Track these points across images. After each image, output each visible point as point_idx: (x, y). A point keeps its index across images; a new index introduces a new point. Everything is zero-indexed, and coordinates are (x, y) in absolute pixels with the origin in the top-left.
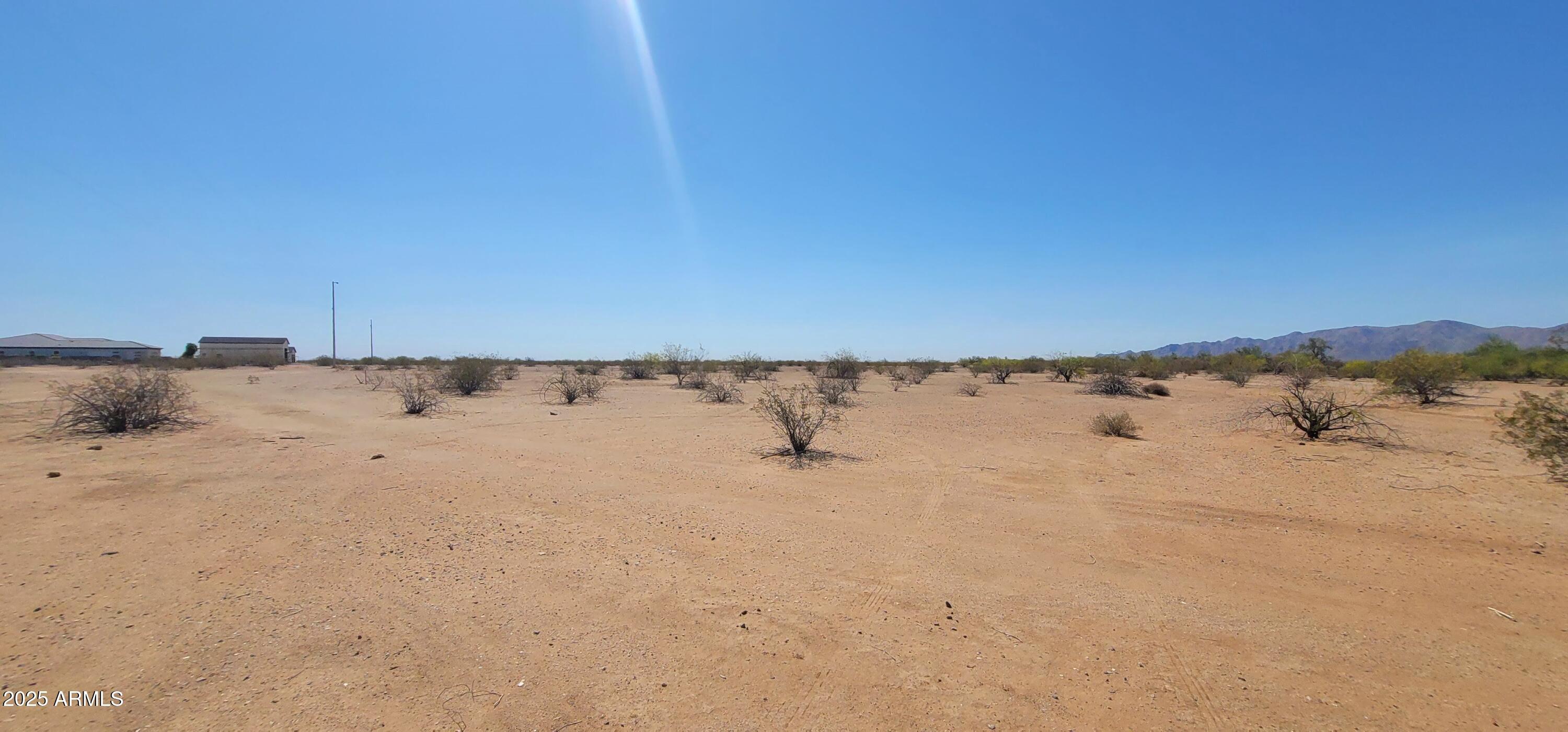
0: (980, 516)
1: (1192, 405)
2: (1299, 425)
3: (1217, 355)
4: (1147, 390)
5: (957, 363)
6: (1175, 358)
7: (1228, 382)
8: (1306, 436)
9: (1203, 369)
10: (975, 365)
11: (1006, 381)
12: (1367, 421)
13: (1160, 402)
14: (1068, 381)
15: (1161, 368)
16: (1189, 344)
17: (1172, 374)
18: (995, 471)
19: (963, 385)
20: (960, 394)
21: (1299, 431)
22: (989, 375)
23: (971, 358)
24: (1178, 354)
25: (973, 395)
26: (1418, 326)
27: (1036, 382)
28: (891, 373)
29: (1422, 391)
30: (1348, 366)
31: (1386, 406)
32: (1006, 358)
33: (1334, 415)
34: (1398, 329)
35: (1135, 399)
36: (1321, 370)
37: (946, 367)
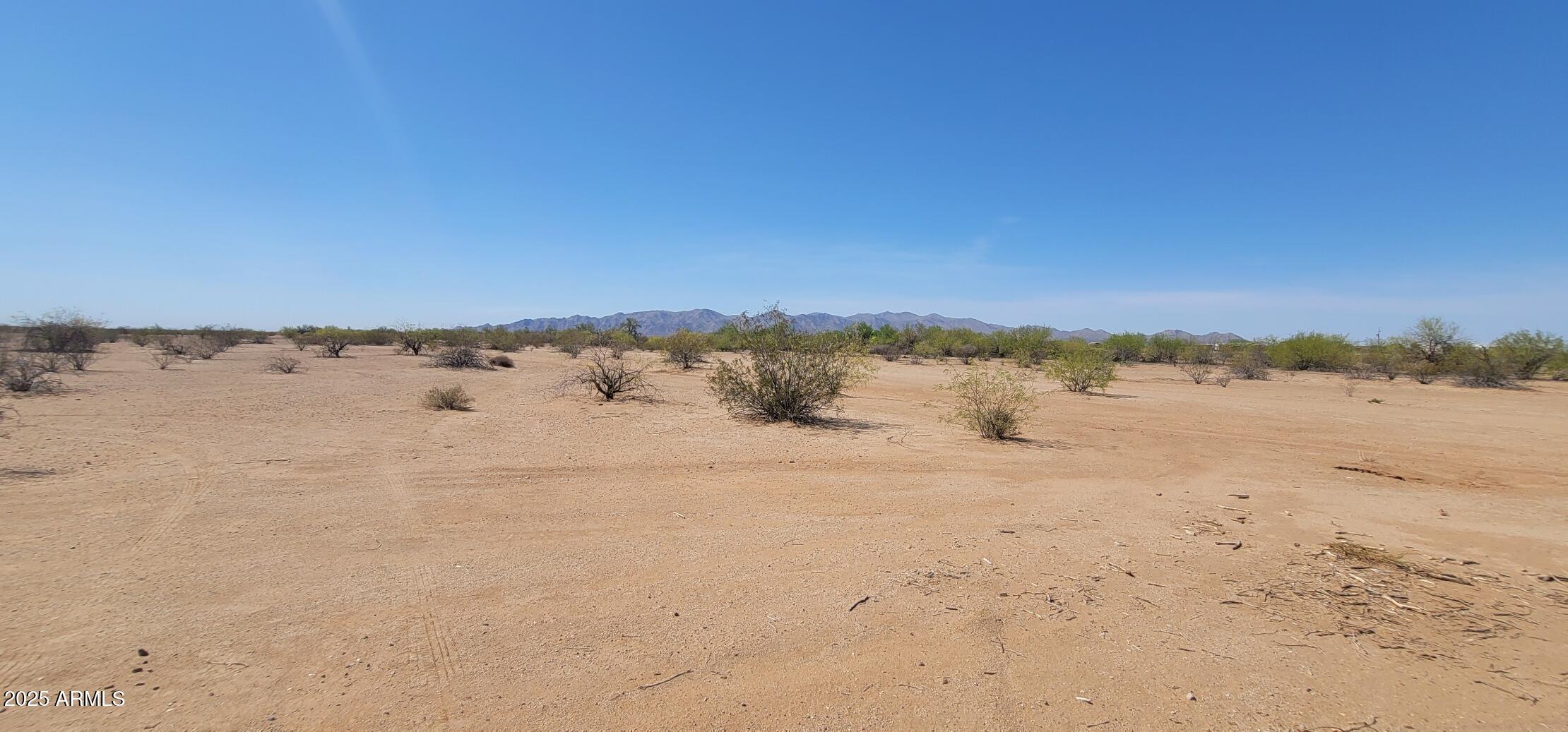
0: (243, 522)
1: (530, 375)
2: (600, 389)
3: (561, 331)
4: (493, 362)
5: (280, 333)
6: (528, 332)
7: (565, 354)
8: (605, 398)
9: (549, 342)
10: (303, 336)
11: (340, 354)
12: (644, 383)
13: (503, 374)
14: (417, 354)
15: (511, 342)
16: (541, 319)
17: (522, 346)
18: (286, 463)
19: (274, 360)
20: (269, 371)
21: (601, 394)
22: (317, 347)
23: (301, 327)
24: (531, 329)
25: (289, 372)
26: (691, 312)
27: (379, 355)
28: (163, 345)
29: (686, 359)
30: (650, 340)
31: (665, 371)
32: (349, 328)
33: (624, 380)
34: (681, 314)
35: (480, 371)
36: (633, 343)
37: (261, 338)
